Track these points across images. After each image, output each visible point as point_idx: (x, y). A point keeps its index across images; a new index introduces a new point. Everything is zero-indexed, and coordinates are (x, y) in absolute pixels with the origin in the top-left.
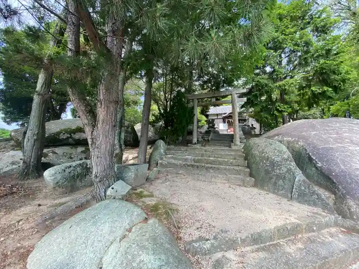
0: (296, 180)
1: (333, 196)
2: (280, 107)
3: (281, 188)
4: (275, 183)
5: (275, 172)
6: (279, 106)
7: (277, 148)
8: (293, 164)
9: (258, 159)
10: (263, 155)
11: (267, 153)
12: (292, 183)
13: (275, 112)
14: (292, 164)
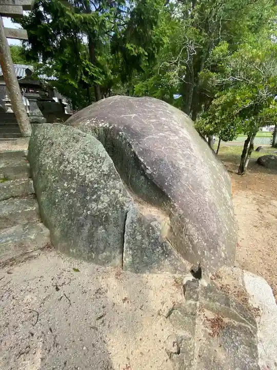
0: (128, 221)
1: (168, 218)
2: (89, 69)
3: (102, 246)
4: (91, 236)
5: (88, 210)
6: (87, 66)
7: (89, 150)
8: (120, 184)
9: (51, 177)
10: (62, 167)
11: (69, 163)
12: (120, 229)
13: (84, 77)
14: (118, 186)
